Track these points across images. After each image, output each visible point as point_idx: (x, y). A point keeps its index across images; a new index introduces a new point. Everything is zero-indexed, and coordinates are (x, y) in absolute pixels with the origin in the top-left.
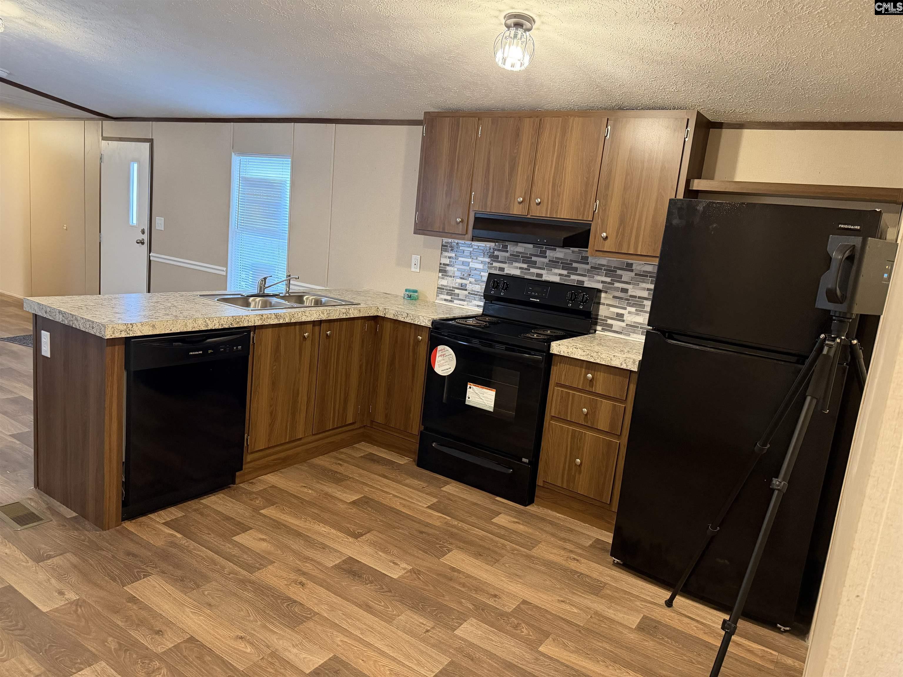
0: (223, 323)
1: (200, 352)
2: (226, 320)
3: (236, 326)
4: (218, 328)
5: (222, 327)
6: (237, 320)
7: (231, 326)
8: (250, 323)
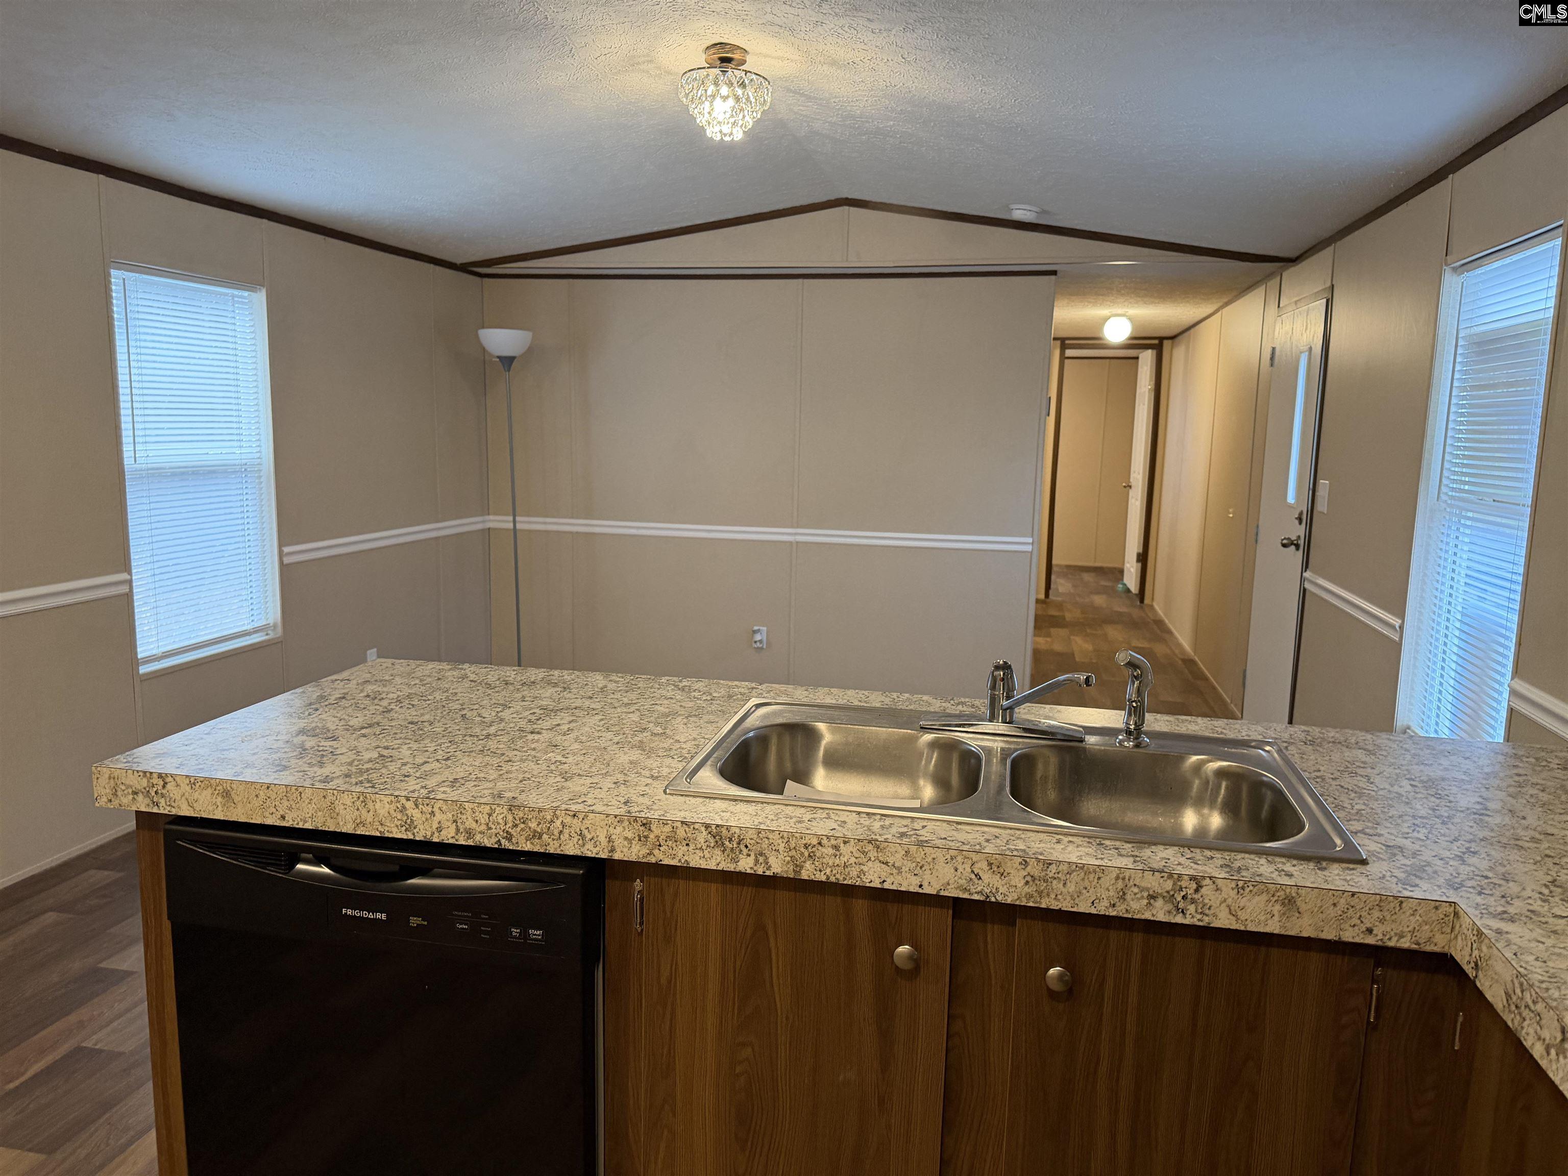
0: (474, 825)
1: (379, 916)
2: (483, 819)
3: (528, 847)
4: (451, 841)
5: (470, 843)
6: (533, 825)
7: (506, 844)
8: (590, 846)
